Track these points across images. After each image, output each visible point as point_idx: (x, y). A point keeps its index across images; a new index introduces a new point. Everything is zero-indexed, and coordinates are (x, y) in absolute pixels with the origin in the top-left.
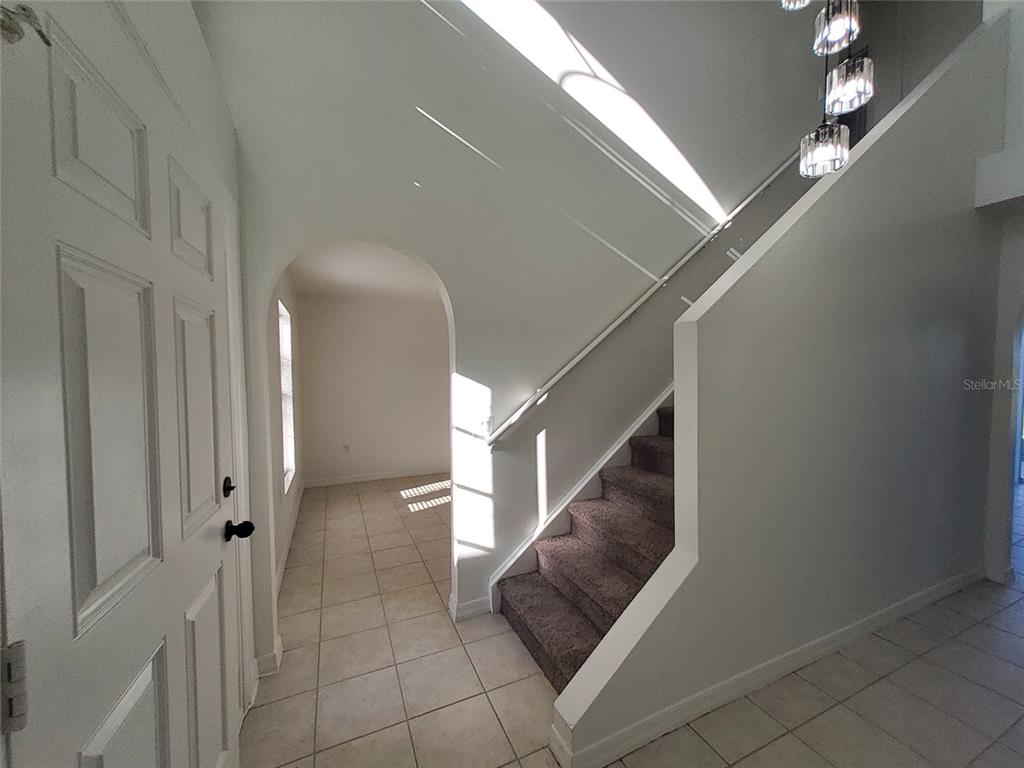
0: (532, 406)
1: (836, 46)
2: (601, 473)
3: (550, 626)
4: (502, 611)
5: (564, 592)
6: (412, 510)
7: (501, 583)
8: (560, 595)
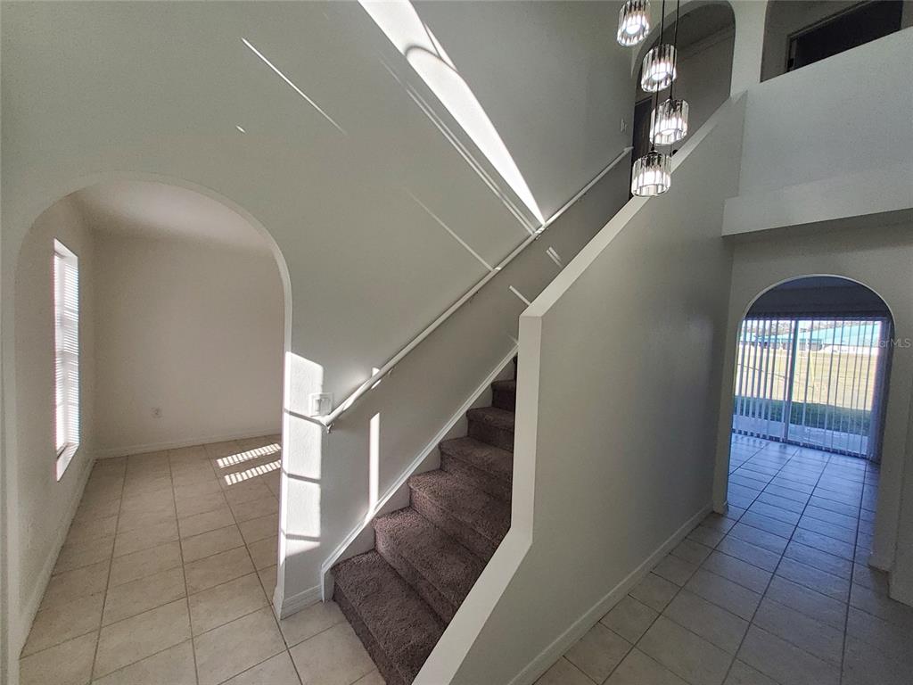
0: (366, 391)
1: (663, 83)
2: (440, 445)
3: (386, 619)
4: (334, 599)
5: (402, 573)
6: (230, 484)
7: (335, 568)
8: (398, 576)
